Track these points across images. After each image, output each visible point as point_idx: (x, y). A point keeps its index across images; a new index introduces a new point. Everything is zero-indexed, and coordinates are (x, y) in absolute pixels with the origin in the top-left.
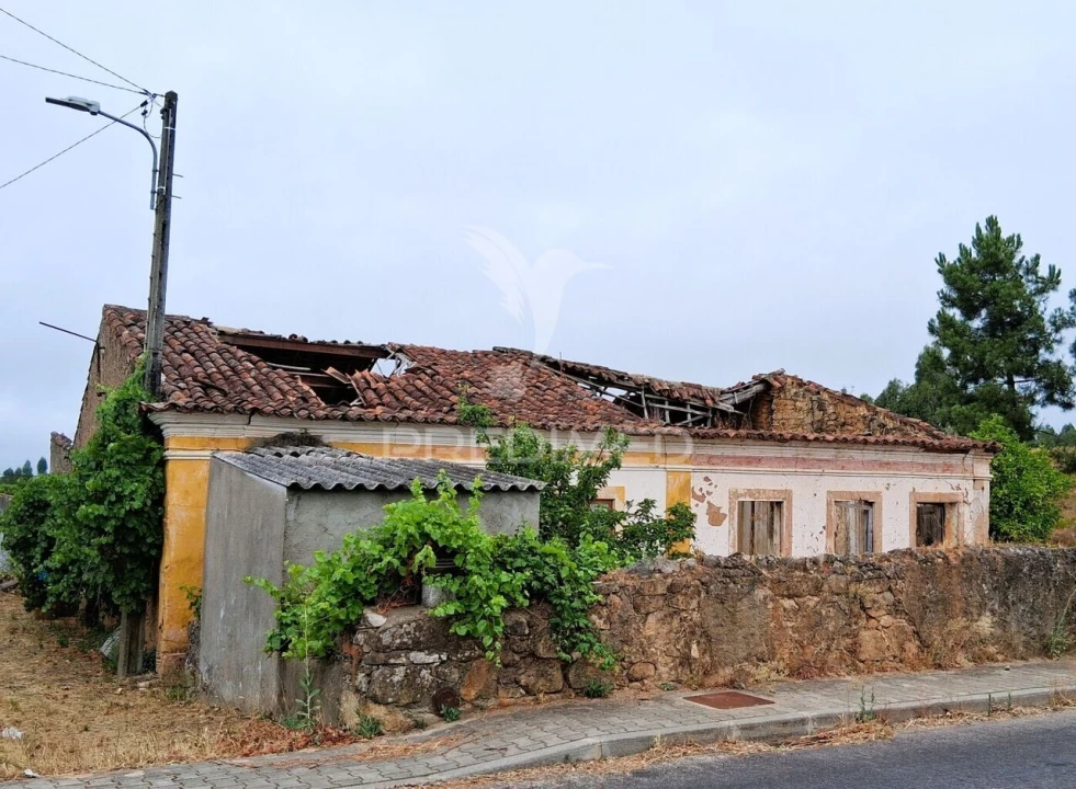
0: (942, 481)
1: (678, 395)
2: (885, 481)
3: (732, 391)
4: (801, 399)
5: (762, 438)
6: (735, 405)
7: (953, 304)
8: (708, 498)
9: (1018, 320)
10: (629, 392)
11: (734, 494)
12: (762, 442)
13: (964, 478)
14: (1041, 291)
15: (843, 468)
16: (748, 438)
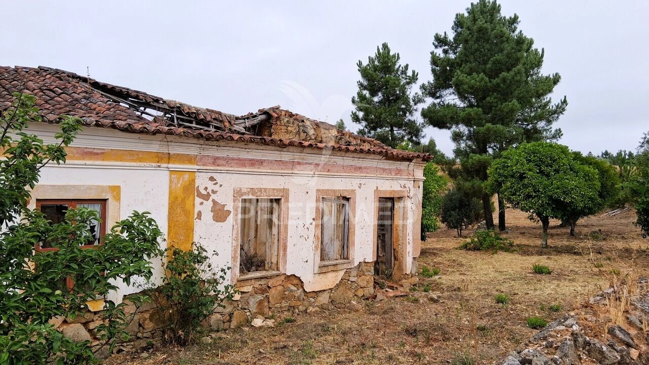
0: (395, 182)
1: (203, 117)
2: (358, 181)
3: (243, 118)
4: (292, 125)
5: (264, 143)
6: (245, 128)
7: (365, 88)
8: (213, 196)
9: (398, 98)
10: (165, 114)
11: (238, 193)
12: (264, 147)
13: (408, 179)
14: (408, 83)
15: (329, 171)
16: (251, 142)
